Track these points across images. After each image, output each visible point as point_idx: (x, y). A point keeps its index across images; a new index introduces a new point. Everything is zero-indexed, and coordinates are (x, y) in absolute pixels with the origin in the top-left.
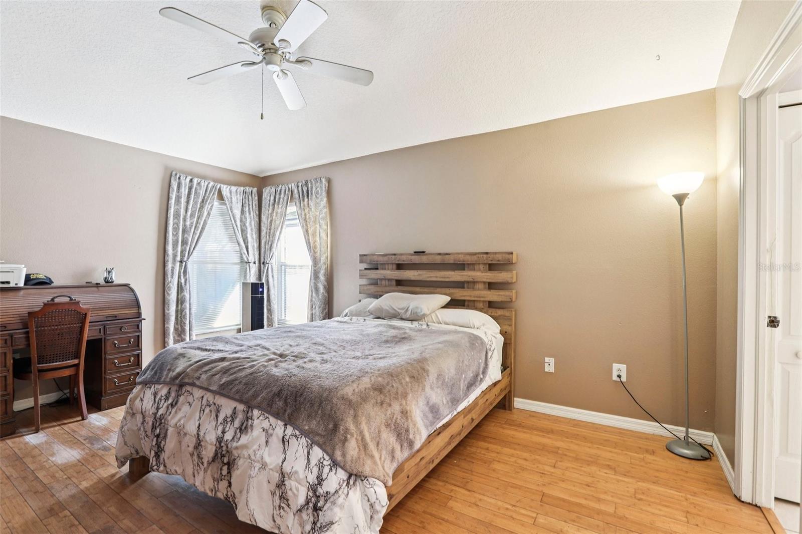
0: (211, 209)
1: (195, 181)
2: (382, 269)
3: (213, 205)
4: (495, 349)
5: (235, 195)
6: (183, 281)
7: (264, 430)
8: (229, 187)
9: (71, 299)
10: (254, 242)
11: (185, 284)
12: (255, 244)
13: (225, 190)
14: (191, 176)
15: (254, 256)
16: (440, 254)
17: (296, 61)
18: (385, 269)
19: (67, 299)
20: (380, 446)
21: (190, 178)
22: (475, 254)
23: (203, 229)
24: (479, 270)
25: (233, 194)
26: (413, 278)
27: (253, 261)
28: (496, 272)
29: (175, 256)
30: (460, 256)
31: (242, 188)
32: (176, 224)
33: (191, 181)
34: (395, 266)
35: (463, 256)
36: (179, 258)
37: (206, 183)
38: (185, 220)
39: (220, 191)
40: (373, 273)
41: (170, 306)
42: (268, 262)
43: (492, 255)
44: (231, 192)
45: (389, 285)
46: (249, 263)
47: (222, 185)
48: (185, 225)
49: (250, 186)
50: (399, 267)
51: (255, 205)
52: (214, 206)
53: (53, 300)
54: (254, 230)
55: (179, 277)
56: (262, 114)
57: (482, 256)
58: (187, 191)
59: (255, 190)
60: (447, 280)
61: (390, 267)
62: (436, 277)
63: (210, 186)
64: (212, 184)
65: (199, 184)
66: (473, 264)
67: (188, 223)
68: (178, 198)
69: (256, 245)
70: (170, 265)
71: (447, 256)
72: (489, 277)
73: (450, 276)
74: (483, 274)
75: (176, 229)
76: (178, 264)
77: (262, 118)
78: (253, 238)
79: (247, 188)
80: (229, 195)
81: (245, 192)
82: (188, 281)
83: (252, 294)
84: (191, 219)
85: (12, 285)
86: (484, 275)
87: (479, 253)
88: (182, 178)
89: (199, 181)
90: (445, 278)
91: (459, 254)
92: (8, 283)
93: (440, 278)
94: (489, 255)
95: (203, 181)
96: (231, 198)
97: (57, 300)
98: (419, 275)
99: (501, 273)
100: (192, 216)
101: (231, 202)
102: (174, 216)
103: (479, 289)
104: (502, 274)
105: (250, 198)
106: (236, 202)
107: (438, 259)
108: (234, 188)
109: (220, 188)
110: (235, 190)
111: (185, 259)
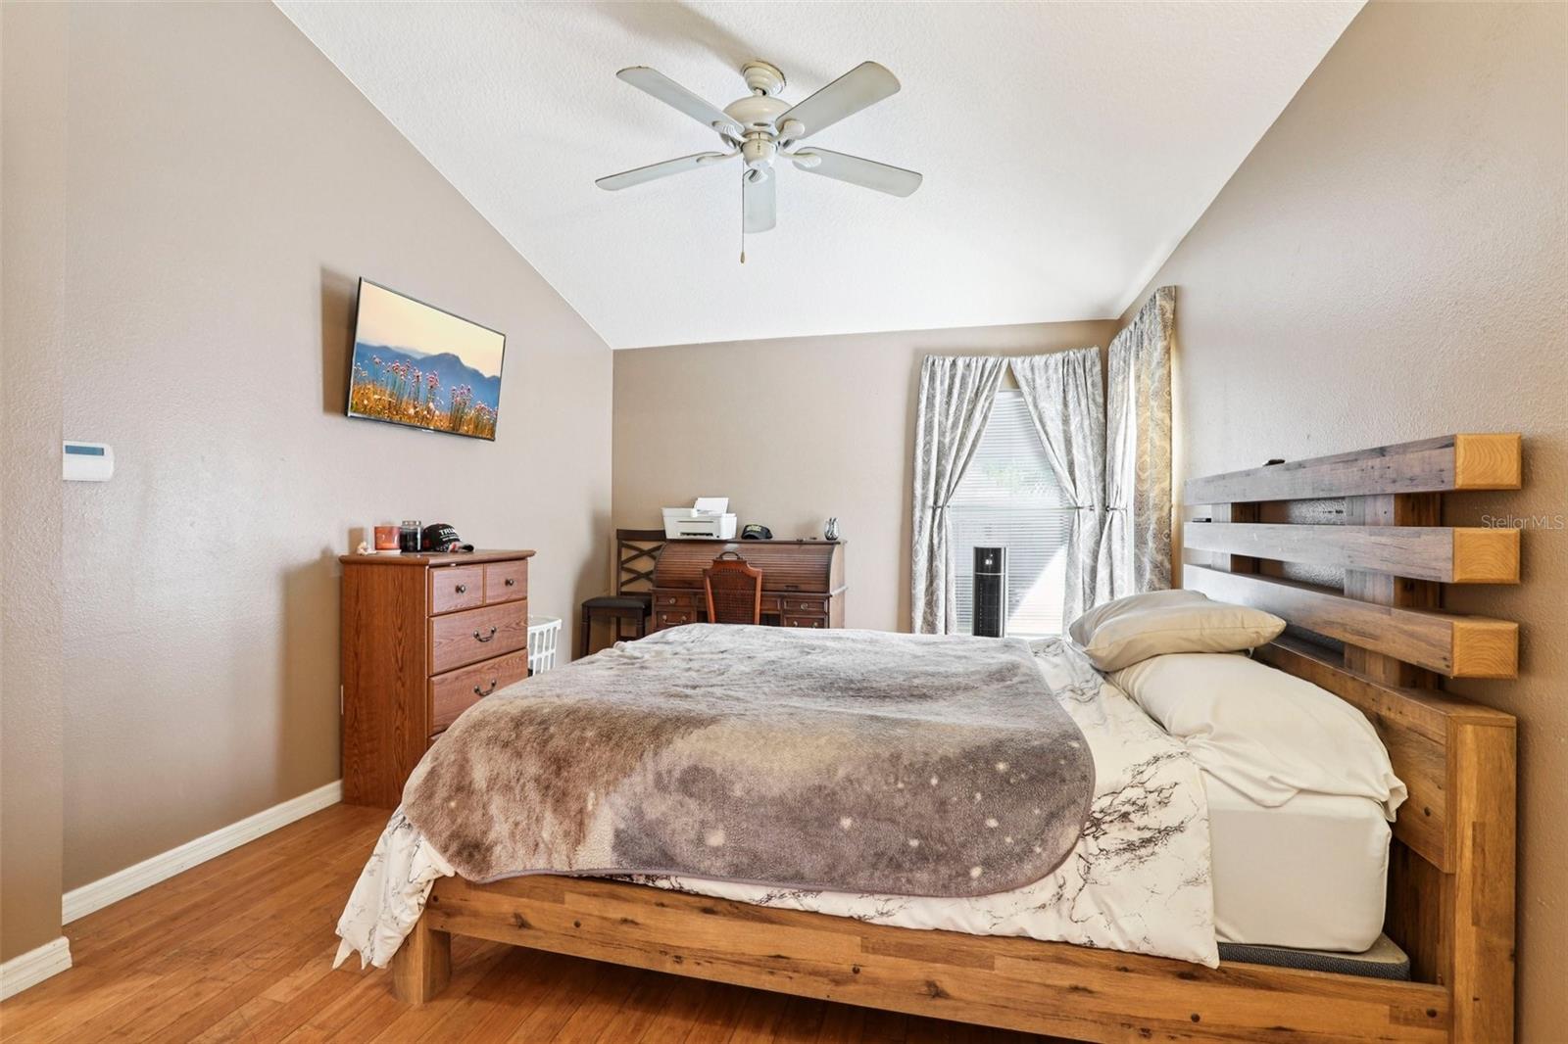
0: (989, 408)
1: (960, 363)
3: (992, 400)
5: (1043, 372)
6: (936, 541)
8: (1028, 360)
9: (739, 558)
10: (1089, 463)
11: (939, 547)
12: (1093, 470)
13: (1020, 366)
14: (952, 356)
15: (1091, 493)
21: (952, 359)
23: (974, 445)
24: (1374, 523)
25: (1036, 372)
27: (1088, 504)
28: (1406, 530)
29: (925, 498)
31: (1059, 356)
32: (928, 443)
33: (954, 364)
36: (930, 502)
38: (942, 434)
39: (1010, 372)
41: (917, 583)
42: (1111, 506)
44: (1032, 369)
46: (1079, 508)
47: (1013, 359)
48: (941, 444)
49: (1079, 347)
51: (1093, 385)
52: (995, 401)
53: (721, 556)
55: (931, 535)
56: (743, 255)
59: (1095, 350)
63: (989, 366)
64: (991, 361)
65: (968, 366)
67: (947, 440)
68: (931, 399)
69: (1095, 471)
70: (917, 514)
72: (1386, 553)
75: (927, 452)
76: (929, 512)
77: (742, 261)
78: (1087, 457)
79: (1071, 353)
80: (1029, 375)
81: (1066, 363)
82: (944, 540)
83: (975, 570)
84: (952, 432)
85: (714, 538)
87: (1364, 454)
88: (936, 363)
89: (967, 361)
92: (711, 534)
95: (975, 359)
96: (1034, 381)
100: (955, 425)
101: (1034, 388)
102: (925, 431)
105: (1080, 371)
106: (1045, 385)
108: (1040, 360)
109: (1009, 365)
110: (1042, 363)
111: (940, 503)
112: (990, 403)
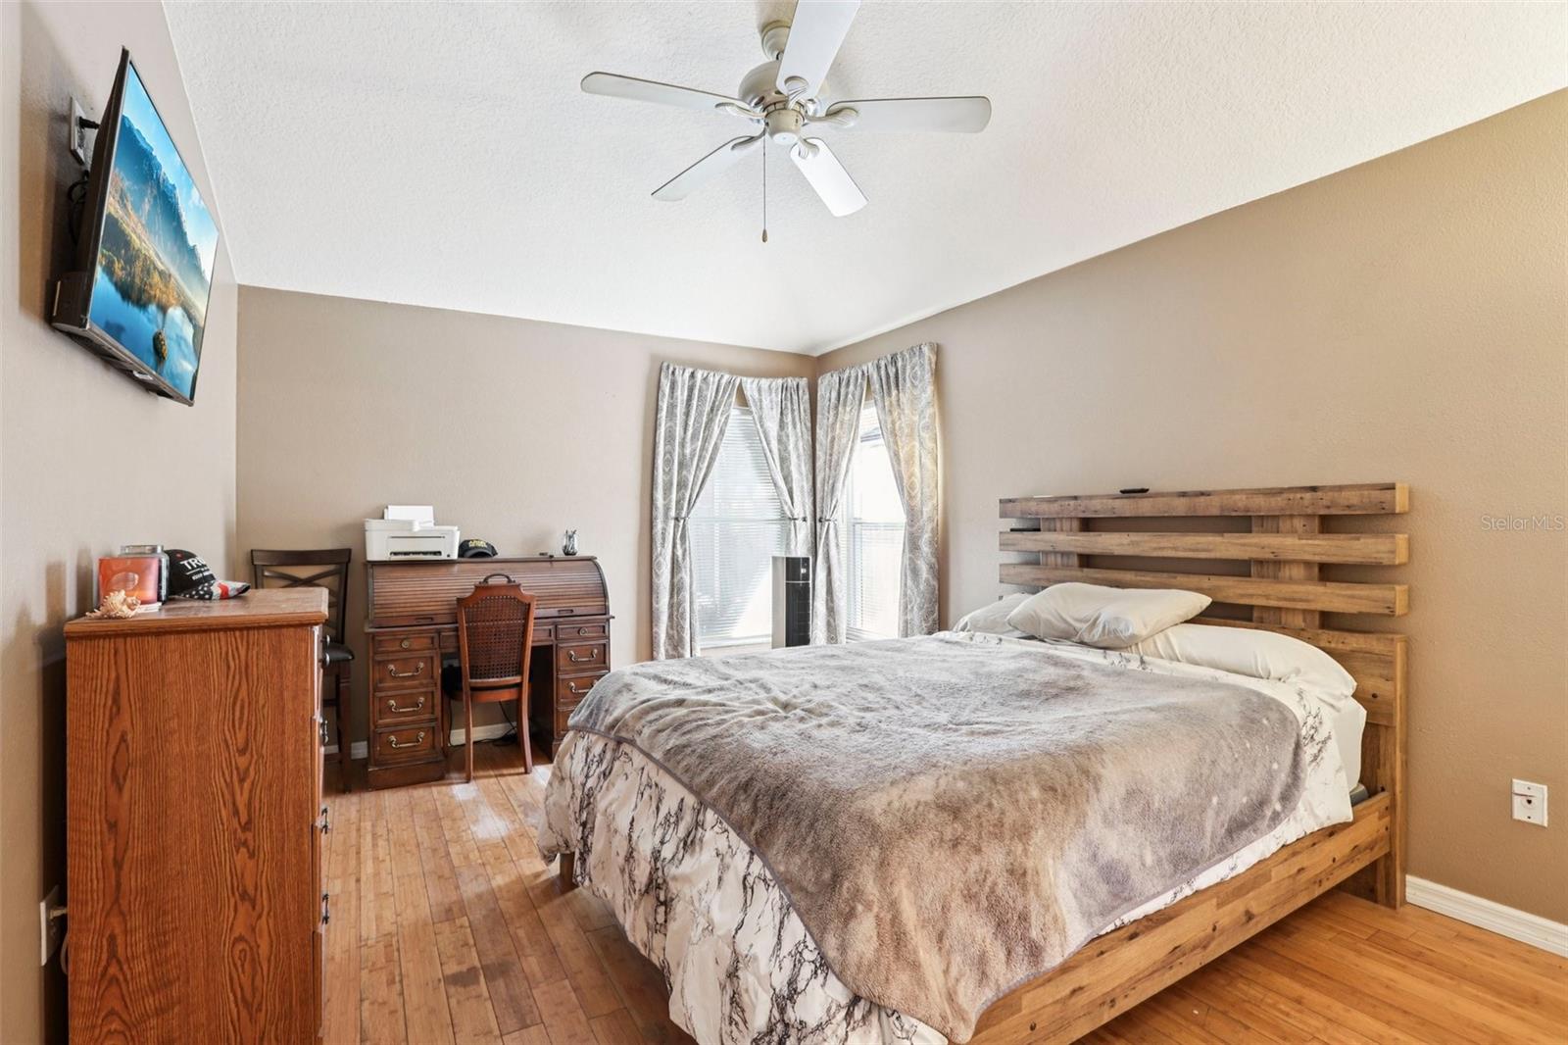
0: (726, 423)
1: (699, 375)
2: (1049, 530)
3: (728, 416)
4: (1329, 738)
5: (768, 394)
6: (679, 552)
7: (718, 855)
8: (756, 380)
9: (509, 581)
10: (802, 480)
11: (684, 559)
12: (805, 484)
13: (750, 386)
14: (691, 367)
15: (804, 506)
16: (1183, 494)
17: (827, 115)
18: (1055, 530)
19: (504, 581)
20: (946, 943)
21: (691, 370)
22: (1281, 491)
23: (712, 459)
24: (1293, 532)
25: (763, 393)
26: (1118, 551)
27: (802, 516)
28: (1342, 536)
29: (667, 509)
30: (1237, 497)
31: (780, 381)
32: (669, 453)
33: (692, 375)
34: (1076, 524)
35: (1244, 497)
36: (673, 513)
37: (717, 378)
38: (683, 445)
39: (741, 390)
40: (1030, 540)
41: (661, 596)
42: (828, 518)
43: (1330, 494)
44: (759, 390)
45: (1063, 565)
46: (795, 519)
47: (744, 379)
48: (683, 455)
49: (794, 375)
50: (1087, 525)
51: (805, 411)
52: (731, 417)
53: (486, 580)
54: (803, 458)
55: (674, 546)
56: (765, 232)
57: (1299, 496)
58: (686, 393)
59: (804, 382)
60: (1203, 555)
61: (1066, 525)
62: (1175, 549)
63: (724, 381)
64: (727, 377)
65: (705, 379)
66: (1277, 517)
67: (688, 451)
68: (672, 407)
69: (807, 486)
70: (659, 525)
71: (1202, 499)
72: (1319, 550)
73: (1211, 547)
74: (1304, 542)
75: (668, 462)
76: (672, 523)
77: (764, 240)
78: (801, 474)
79: (789, 381)
80: (756, 396)
81: (785, 388)
82: (688, 552)
83: (787, 579)
84: (692, 444)
85: (443, 557)
86: (1303, 545)
87: (1291, 490)
88: (677, 372)
89: (705, 375)
90: (1197, 550)
91: (1233, 492)
92: (439, 553)
93: (1185, 550)
94: (1319, 494)
95: (712, 374)
96: (761, 401)
97: (492, 581)
98: (1132, 543)
99: (1358, 539)
100: (694, 437)
101: (761, 408)
102: (665, 439)
103: (1291, 580)
104: (1362, 540)
105: (795, 397)
106: (769, 406)
107: (1180, 507)
108: (765, 383)
109: (740, 384)
110: (767, 386)
111: (683, 514)
112: (727, 418)
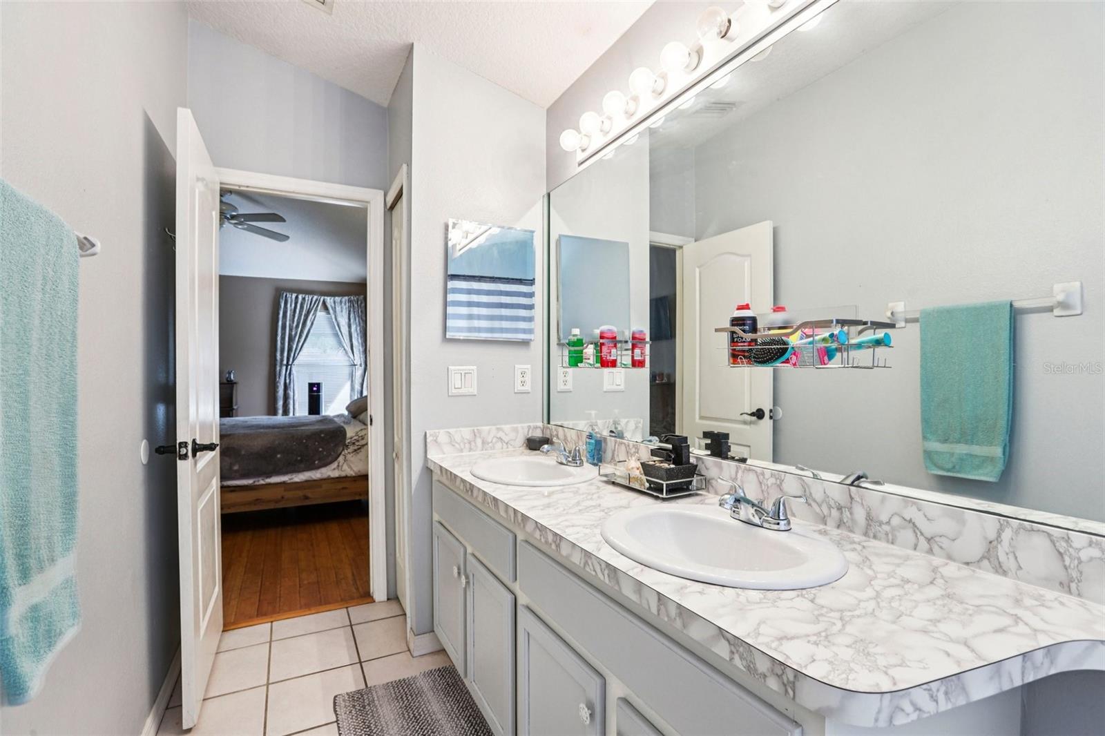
0: (314, 319)
1: (300, 297)
5: (339, 305)
6: (288, 381)
8: (333, 298)
10: (359, 346)
11: (290, 384)
12: (361, 348)
13: (329, 300)
14: (297, 293)
15: (360, 359)
21: (296, 295)
25: (337, 304)
27: (358, 363)
29: (282, 360)
31: (347, 298)
32: (283, 334)
33: (297, 297)
36: (285, 362)
37: (310, 298)
38: (291, 330)
39: (324, 303)
44: (335, 302)
46: (355, 365)
47: (326, 297)
48: (290, 335)
49: (354, 294)
51: (361, 312)
52: (318, 316)
54: (359, 335)
55: (285, 380)
58: (293, 305)
63: (314, 299)
64: (315, 297)
65: (304, 299)
67: (293, 333)
68: (285, 311)
70: (278, 368)
75: (283, 339)
76: (284, 368)
78: (359, 343)
79: (352, 297)
80: (333, 305)
81: (349, 301)
82: (292, 381)
84: (296, 329)
88: (288, 295)
89: (303, 296)
95: (307, 295)
96: (335, 308)
100: (297, 326)
101: (336, 311)
102: (281, 327)
105: (356, 306)
106: (340, 310)
108: (338, 299)
109: (324, 300)
110: (339, 301)
111: (290, 363)
112: (315, 317)
